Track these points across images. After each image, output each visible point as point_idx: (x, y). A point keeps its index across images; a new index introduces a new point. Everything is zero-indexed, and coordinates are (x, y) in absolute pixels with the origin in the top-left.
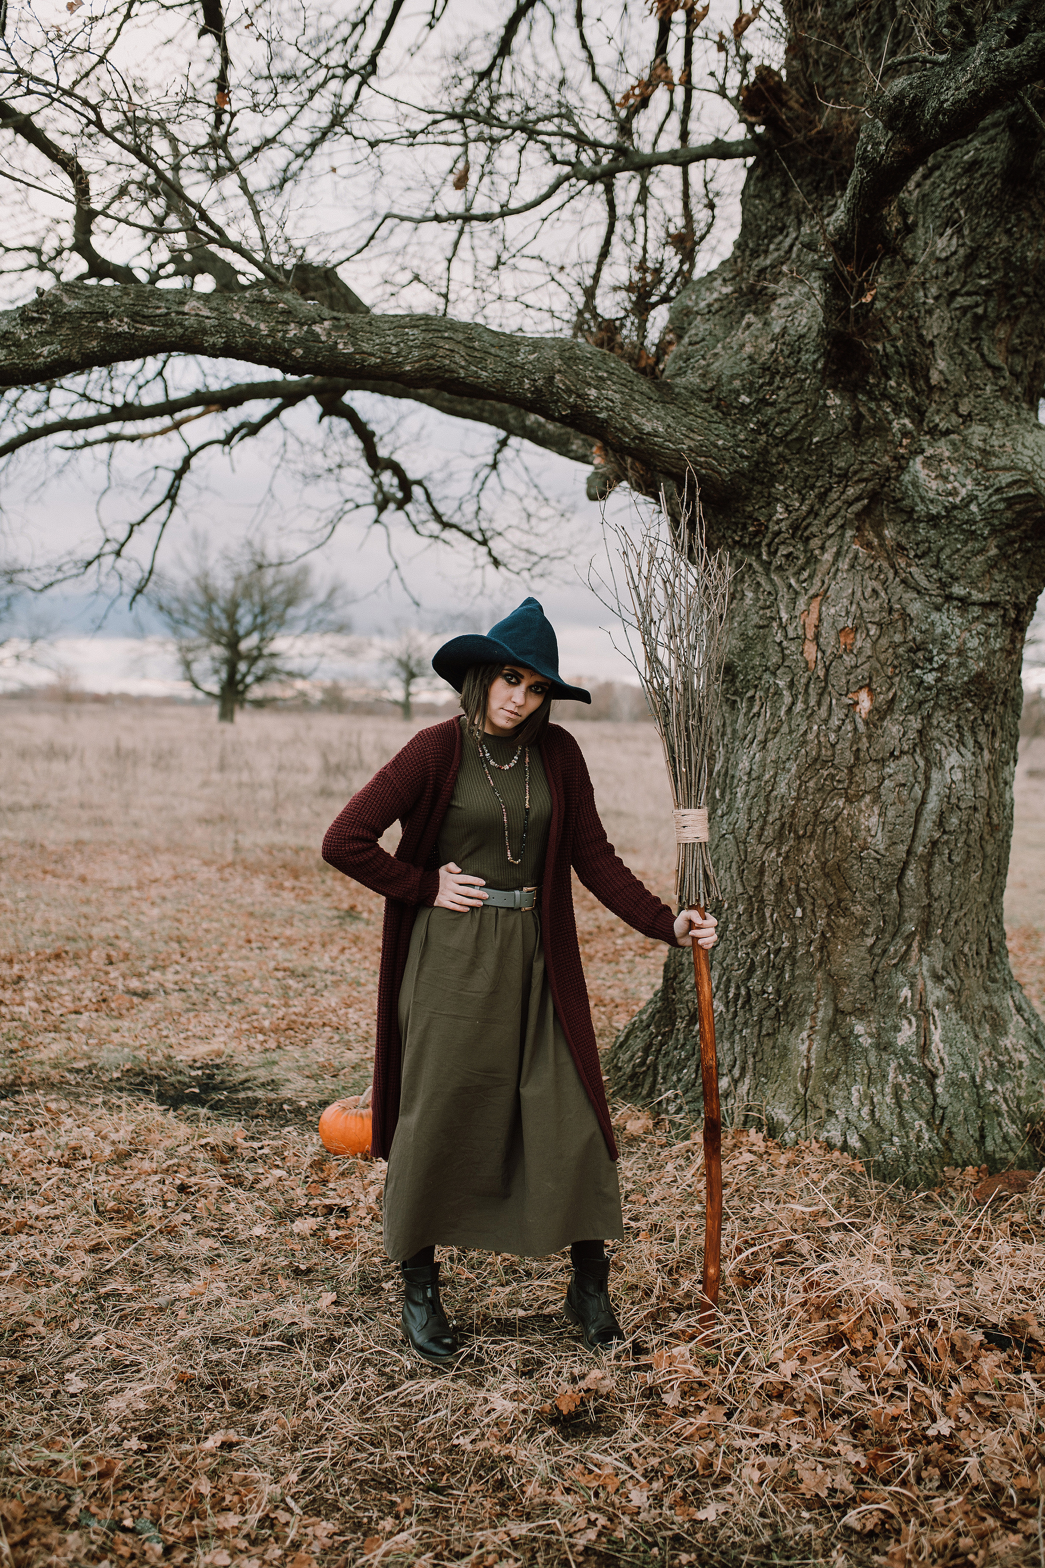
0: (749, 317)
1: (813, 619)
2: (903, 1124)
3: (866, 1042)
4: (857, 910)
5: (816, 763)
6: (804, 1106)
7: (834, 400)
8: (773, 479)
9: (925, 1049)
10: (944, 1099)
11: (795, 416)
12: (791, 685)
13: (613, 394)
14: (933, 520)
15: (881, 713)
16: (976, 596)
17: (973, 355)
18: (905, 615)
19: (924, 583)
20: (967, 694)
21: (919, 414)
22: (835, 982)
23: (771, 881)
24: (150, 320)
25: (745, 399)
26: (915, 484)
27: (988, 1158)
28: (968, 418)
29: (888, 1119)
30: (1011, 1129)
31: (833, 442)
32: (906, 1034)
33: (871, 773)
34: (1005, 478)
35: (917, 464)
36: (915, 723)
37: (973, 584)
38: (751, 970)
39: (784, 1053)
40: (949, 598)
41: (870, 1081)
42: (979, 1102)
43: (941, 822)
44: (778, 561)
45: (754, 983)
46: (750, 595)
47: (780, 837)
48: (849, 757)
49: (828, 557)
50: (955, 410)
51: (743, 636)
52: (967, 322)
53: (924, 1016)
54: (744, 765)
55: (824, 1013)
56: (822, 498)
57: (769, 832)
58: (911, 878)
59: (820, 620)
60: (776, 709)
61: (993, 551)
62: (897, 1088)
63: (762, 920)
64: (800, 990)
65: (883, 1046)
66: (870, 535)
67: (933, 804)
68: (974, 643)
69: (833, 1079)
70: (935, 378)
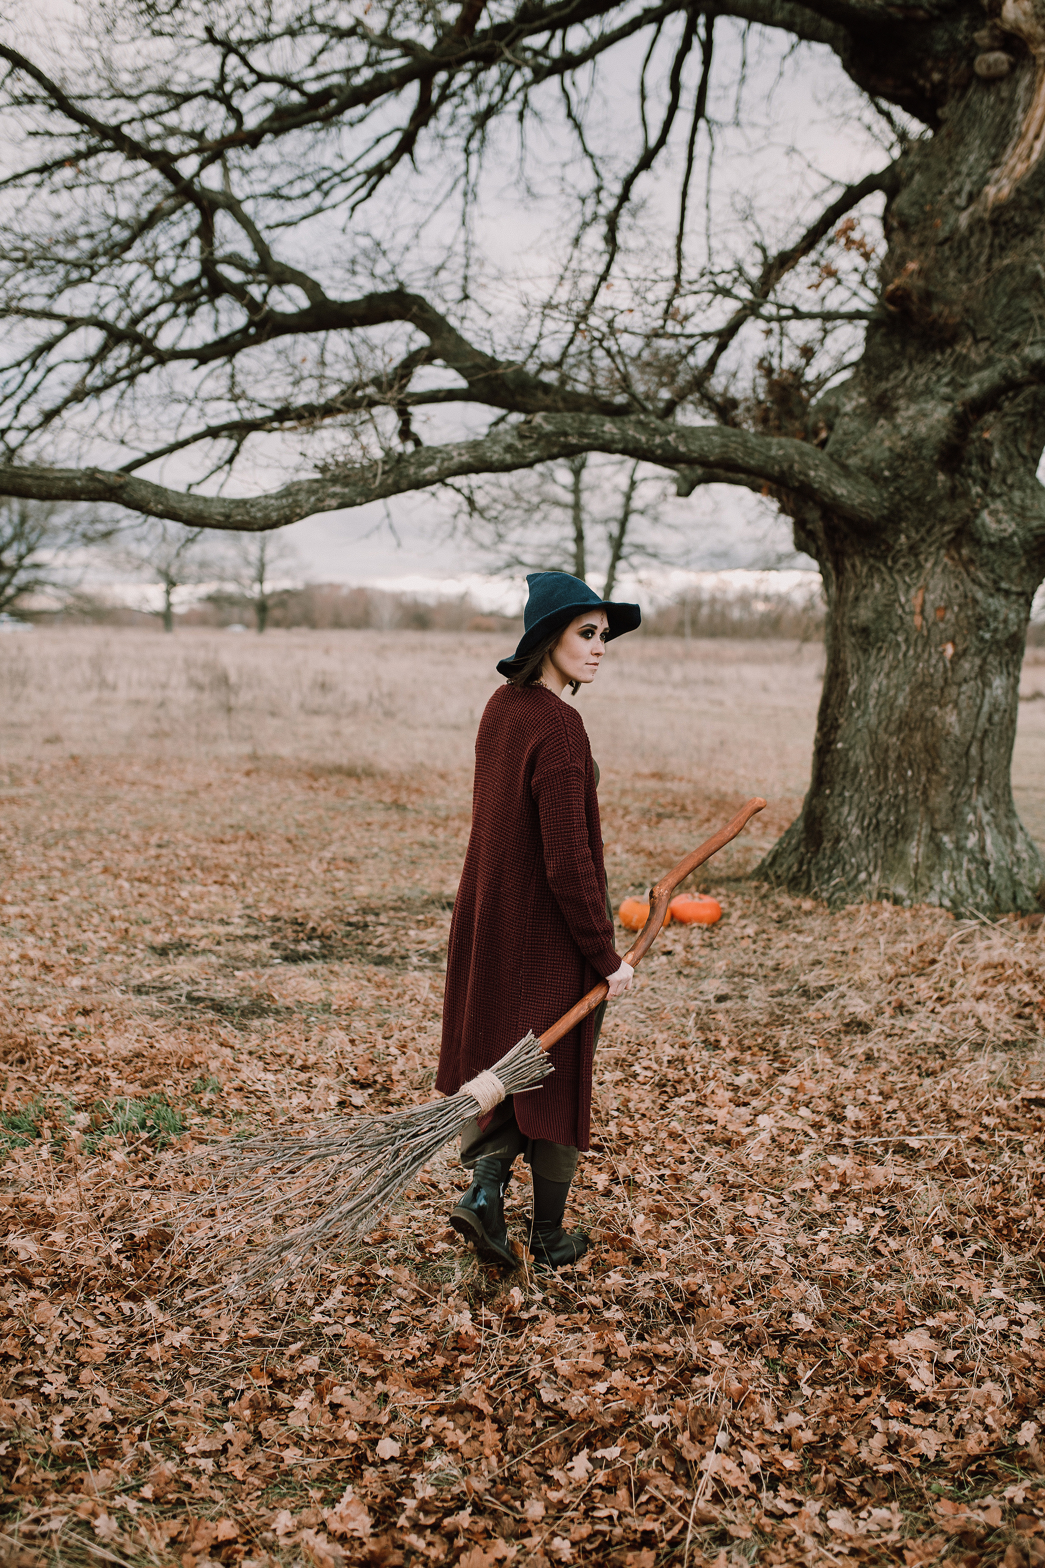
0: (882, 421)
1: (919, 601)
2: (974, 892)
3: (950, 846)
4: (943, 770)
5: (921, 686)
6: (915, 885)
7: (941, 477)
8: (901, 520)
9: (983, 849)
10: (994, 877)
11: (918, 484)
12: (907, 640)
13: (822, 473)
14: (991, 546)
15: (958, 656)
16: (1014, 589)
17: (1012, 449)
18: (975, 601)
19: (983, 580)
20: (1007, 645)
21: (985, 484)
22: (931, 813)
23: (893, 755)
24: (587, 436)
25: (886, 473)
26: (983, 525)
27: (1018, 908)
28: (1011, 487)
29: (966, 889)
30: (1029, 894)
31: (938, 501)
32: (972, 841)
33: (954, 690)
34: (1035, 524)
35: (985, 515)
36: (978, 661)
37: (1011, 581)
38: (879, 808)
39: (902, 855)
40: (999, 590)
41: (953, 868)
42: (1011, 877)
43: (990, 719)
44: (899, 566)
45: (881, 816)
46: (878, 586)
47: (899, 729)
48: (941, 682)
49: (929, 565)
50: (1004, 481)
51: (875, 611)
52: (1010, 430)
53: (981, 830)
54: (875, 686)
55: (925, 831)
56: (929, 532)
57: (893, 727)
58: (974, 751)
59: (924, 602)
60: (896, 654)
61: (1024, 563)
62: (969, 873)
63: (886, 778)
64: (911, 818)
65: (960, 848)
66: (954, 553)
67: (986, 708)
68: (1012, 616)
69: (931, 868)
70: (993, 463)
